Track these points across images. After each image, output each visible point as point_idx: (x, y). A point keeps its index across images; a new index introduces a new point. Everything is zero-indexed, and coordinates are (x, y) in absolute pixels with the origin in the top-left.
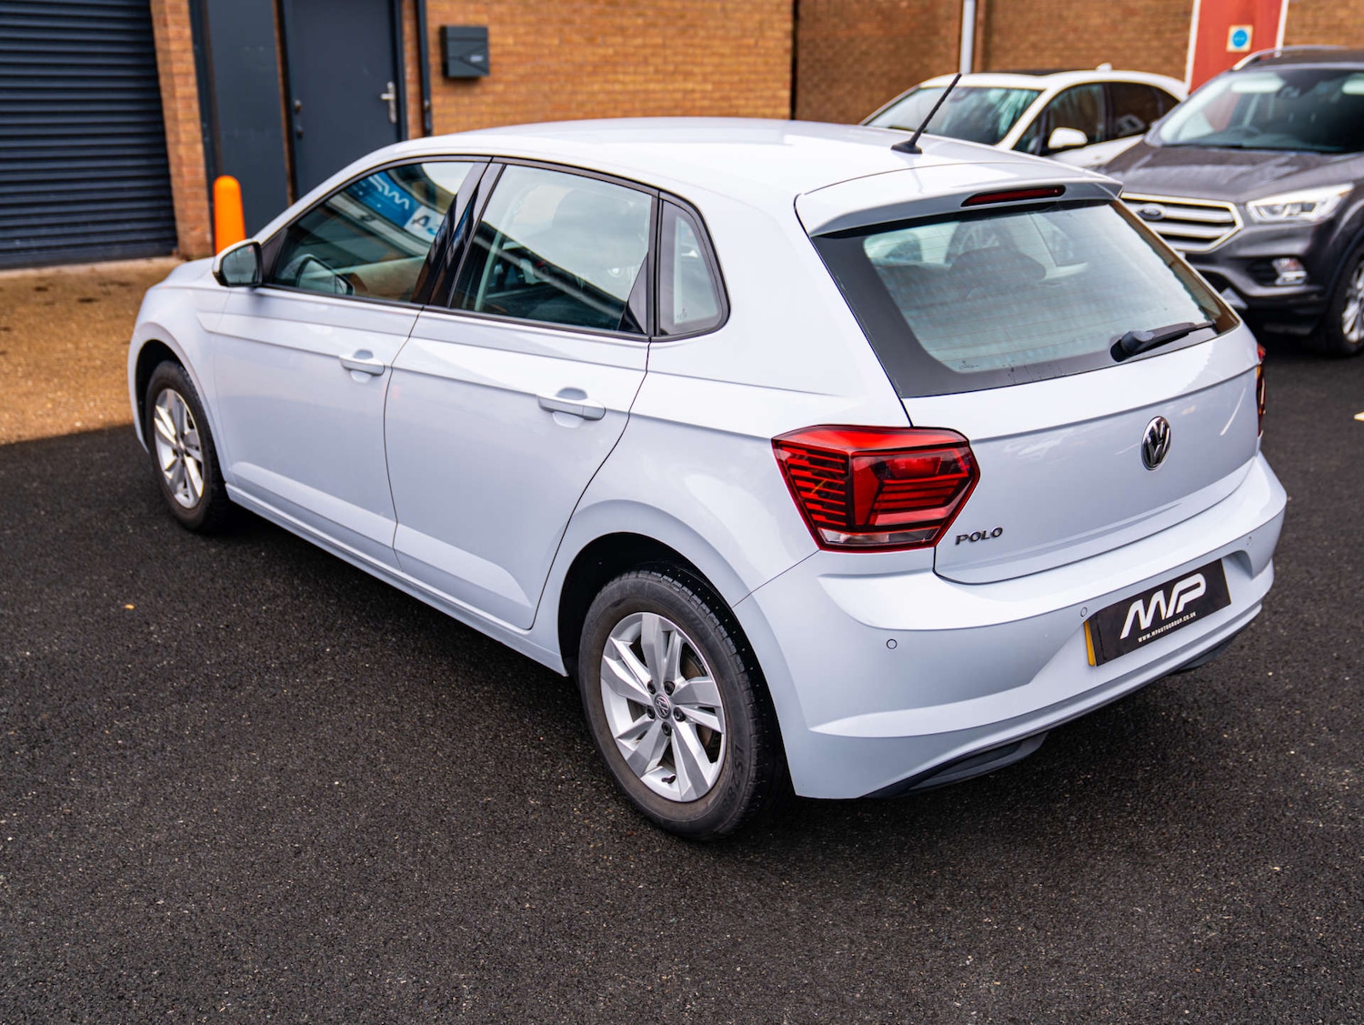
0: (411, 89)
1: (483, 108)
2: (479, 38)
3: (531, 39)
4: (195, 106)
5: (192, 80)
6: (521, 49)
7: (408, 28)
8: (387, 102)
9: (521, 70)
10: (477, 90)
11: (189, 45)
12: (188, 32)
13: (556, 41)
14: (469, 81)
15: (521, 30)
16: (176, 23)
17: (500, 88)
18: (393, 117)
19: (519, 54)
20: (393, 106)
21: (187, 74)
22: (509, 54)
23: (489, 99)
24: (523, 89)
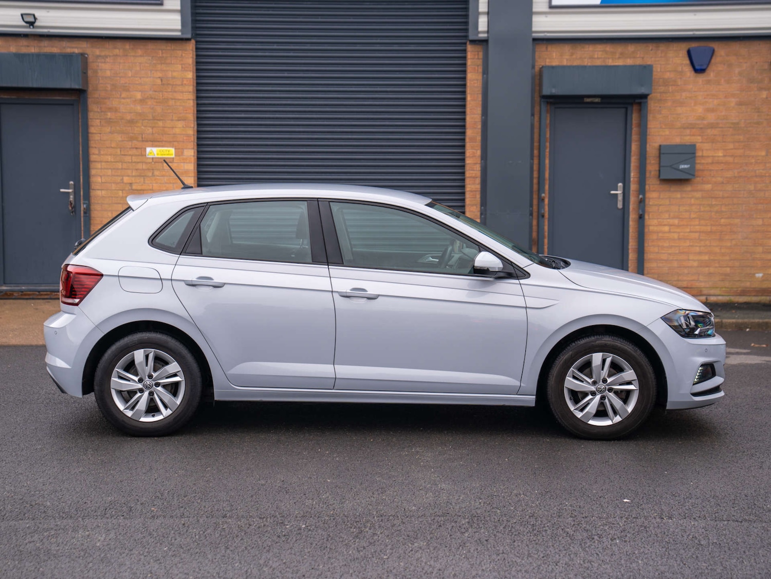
0: (633, 187)
1: (693, 201)
2: (689, 152)
3: (740, 152)
4: (478, 196)
5: (478, 180)
6: (730, 159)
7: (634, 147)
8: (617, 195)
9: (729, 174)
10: (688, 188)
11: (479, 160)
12: (479, 153)
13: (763, 153)
14: (681, 181)
15: (731, 146)
16: (472, 148)
17: (709, 187)
18: (620, 205)
19: (727, 163)
20: (620, 198)
21: (475, 178)
22: (719, 163)
23: (698, 195)
24: (729, 188)
